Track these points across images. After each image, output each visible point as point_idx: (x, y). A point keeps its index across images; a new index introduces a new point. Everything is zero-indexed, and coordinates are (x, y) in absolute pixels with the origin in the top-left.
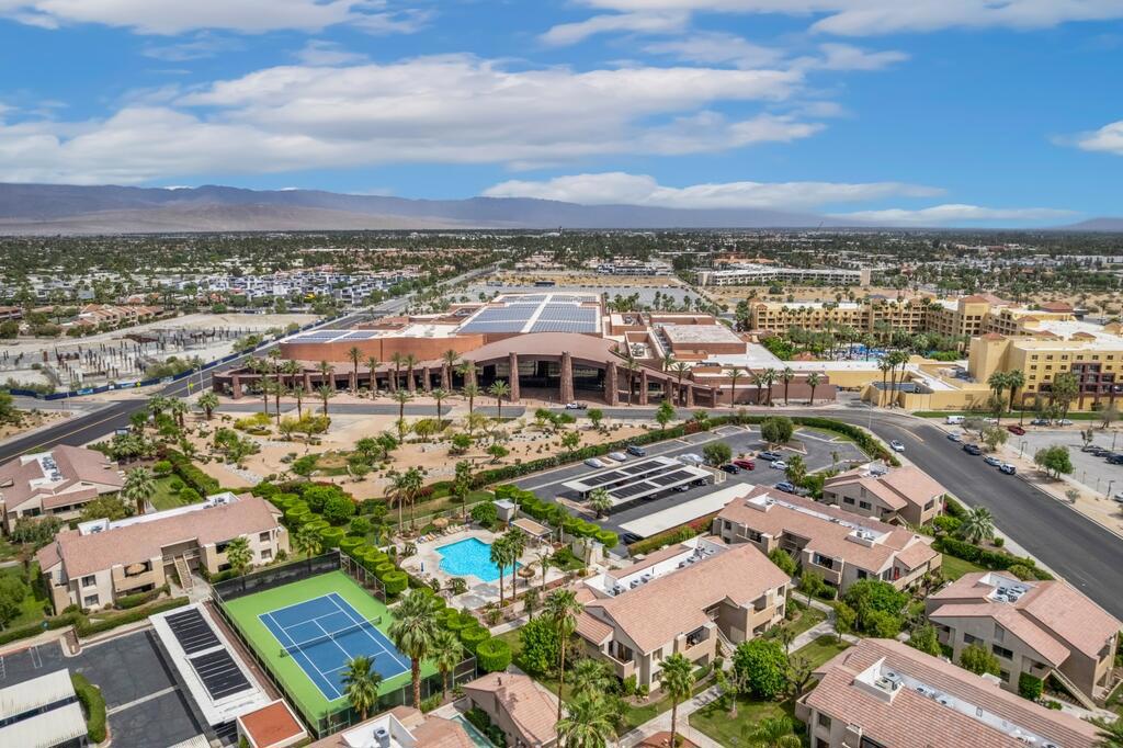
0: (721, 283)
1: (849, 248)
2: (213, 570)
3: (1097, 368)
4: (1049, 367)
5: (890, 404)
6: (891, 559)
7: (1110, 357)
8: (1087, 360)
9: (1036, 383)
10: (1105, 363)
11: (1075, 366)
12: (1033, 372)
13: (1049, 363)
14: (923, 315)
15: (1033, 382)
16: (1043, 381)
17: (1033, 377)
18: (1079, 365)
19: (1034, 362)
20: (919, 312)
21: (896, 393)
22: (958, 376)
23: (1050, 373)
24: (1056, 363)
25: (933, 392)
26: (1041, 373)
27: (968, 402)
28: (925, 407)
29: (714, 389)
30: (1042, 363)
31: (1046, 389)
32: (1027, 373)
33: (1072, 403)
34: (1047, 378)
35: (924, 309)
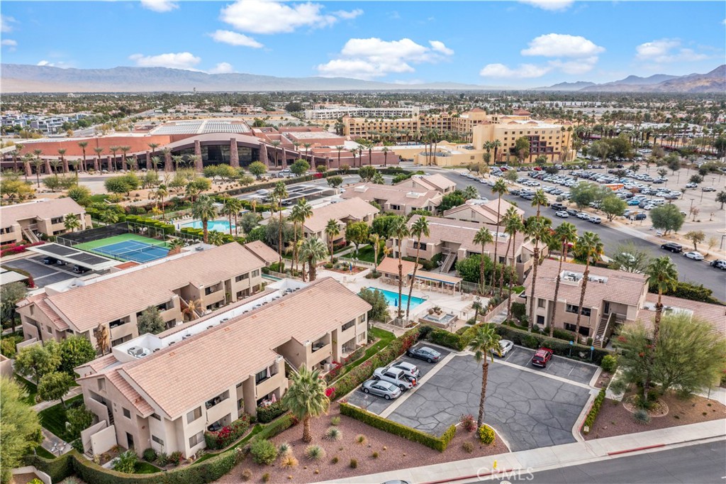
0: (322, 118)
1: (405, 99)
2: (50, 233)
3: (538, 138)
4: (513, 139)
5: (430, 164)
6: (427, 201)
7: (544, 132)
8: (532, 134)
9: (507, 148)
10: (541, 136)
11: (526, 137)
12: (506, 142)
13: (513, 136)
14: (449, 124)
15: (505, 148)
16: (511, 146)
17: (505, 145)
18: (528, 136)
19: (506, 136)
20: (447, 121)
21: (432, 157)
22: (467, 148)
23: (514, 142)
24: (517, 136)
25: (453, 155)
26: (509, 142)
27: (472, 161)
28: (449, 164)
29: (327, 158)
30: (510, 136)
31: (513, 151)
32: (503, 142)
33: (526, 159)
34: (513, 144)
35: (449, 119)
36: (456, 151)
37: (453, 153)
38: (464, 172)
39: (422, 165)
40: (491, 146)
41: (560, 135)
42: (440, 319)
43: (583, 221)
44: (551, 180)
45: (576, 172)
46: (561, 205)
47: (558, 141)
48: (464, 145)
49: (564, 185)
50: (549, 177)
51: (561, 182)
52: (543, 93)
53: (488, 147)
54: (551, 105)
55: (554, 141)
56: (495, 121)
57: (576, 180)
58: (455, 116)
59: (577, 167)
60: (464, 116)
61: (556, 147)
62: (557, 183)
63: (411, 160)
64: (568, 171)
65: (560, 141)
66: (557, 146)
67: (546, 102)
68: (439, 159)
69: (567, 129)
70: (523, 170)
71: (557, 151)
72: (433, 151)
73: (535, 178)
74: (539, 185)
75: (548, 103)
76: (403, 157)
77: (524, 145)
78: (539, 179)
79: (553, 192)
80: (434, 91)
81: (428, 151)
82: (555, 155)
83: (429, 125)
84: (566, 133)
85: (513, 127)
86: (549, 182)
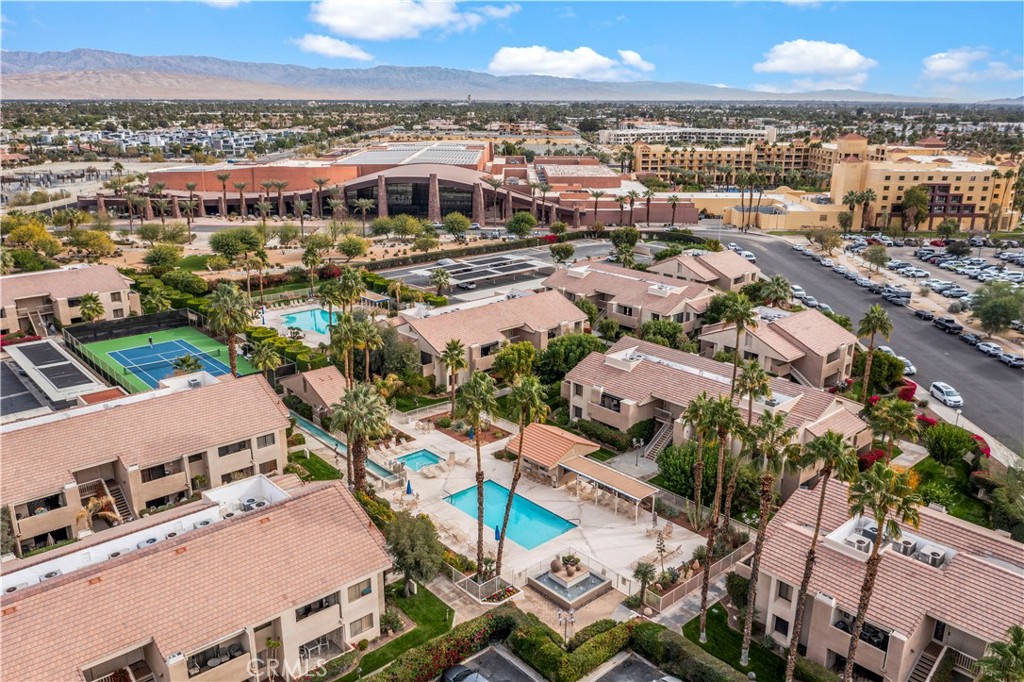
0: (622, 142)
1: (766, 115)
2: (66, 321)
3: (946, 188)
4: (900, 188)
5: (748, 225)
6: (682, 304)
7: (958, 179)
8: (937, 181)
9: (889, 204)
10: (954, 184)
11: (924, 187)
12: (886, 193)
13: (901, 183)
14: (806, 157)
15: (885, 203)
16: (895, 202)
17: (885, 198)
18: (929, 185)
19: (887, 183)
20: (802, 154)
21: (753, 214)
22: (819, 201)
23: (901, 193)
24: (908, 184)
25: (789, 212)
26: (893, 194)
27: (823, 223)
28: (781, 227)
29: (577, 210)
30: (894, 184)
31: (897, 209)
32: (879, 193)
33: (920, 224)
34: (899, 198)
35: (807, 150)
36: (796, 205)
37: (791, 209)
38: (800, 242)
39: (735, 226)
40: (860, 199)
41: (990, 184)
42: (569, 586)
43: (988, 360)
44: (952, 267)
45: (1008, 253)
46: (952, 321)
47: (985, 194)
48: (813, 196)
49: (975, 278)
50: (951, 263)
51: (972, 273)
52: (1001, 108)
53: (851, 201)
54: (1008, 128)
55: (977, 195)
56: (880, 156)
57: (1000, 269)
58: (814, 146)
59: (1015, 242)
60: (831, 146)
61: (979, 203)
62: (964, 274)
63: (719, 217)
64: (994, 249)
65: (988, 194)
66: (983, 204)
67: (1000, 124)
68: (763, 217)
69: (1003, 174)
70: (909, 245)
71: (981, 212)
72: (754, 204)
73: (925, 261)
74: (927, 276)
75: (1001, 126)
76: (709, 212)
77: (920, 201)
78: (933, 263)
79: (948, 292)
80: (820, 103)
81: (747, 204)
82: (977, 219)
83: (771, 159)
84: (1002, 182)
85: (903, 168)
86: (950, 270)
